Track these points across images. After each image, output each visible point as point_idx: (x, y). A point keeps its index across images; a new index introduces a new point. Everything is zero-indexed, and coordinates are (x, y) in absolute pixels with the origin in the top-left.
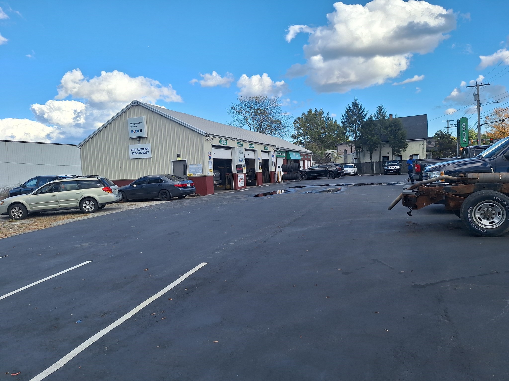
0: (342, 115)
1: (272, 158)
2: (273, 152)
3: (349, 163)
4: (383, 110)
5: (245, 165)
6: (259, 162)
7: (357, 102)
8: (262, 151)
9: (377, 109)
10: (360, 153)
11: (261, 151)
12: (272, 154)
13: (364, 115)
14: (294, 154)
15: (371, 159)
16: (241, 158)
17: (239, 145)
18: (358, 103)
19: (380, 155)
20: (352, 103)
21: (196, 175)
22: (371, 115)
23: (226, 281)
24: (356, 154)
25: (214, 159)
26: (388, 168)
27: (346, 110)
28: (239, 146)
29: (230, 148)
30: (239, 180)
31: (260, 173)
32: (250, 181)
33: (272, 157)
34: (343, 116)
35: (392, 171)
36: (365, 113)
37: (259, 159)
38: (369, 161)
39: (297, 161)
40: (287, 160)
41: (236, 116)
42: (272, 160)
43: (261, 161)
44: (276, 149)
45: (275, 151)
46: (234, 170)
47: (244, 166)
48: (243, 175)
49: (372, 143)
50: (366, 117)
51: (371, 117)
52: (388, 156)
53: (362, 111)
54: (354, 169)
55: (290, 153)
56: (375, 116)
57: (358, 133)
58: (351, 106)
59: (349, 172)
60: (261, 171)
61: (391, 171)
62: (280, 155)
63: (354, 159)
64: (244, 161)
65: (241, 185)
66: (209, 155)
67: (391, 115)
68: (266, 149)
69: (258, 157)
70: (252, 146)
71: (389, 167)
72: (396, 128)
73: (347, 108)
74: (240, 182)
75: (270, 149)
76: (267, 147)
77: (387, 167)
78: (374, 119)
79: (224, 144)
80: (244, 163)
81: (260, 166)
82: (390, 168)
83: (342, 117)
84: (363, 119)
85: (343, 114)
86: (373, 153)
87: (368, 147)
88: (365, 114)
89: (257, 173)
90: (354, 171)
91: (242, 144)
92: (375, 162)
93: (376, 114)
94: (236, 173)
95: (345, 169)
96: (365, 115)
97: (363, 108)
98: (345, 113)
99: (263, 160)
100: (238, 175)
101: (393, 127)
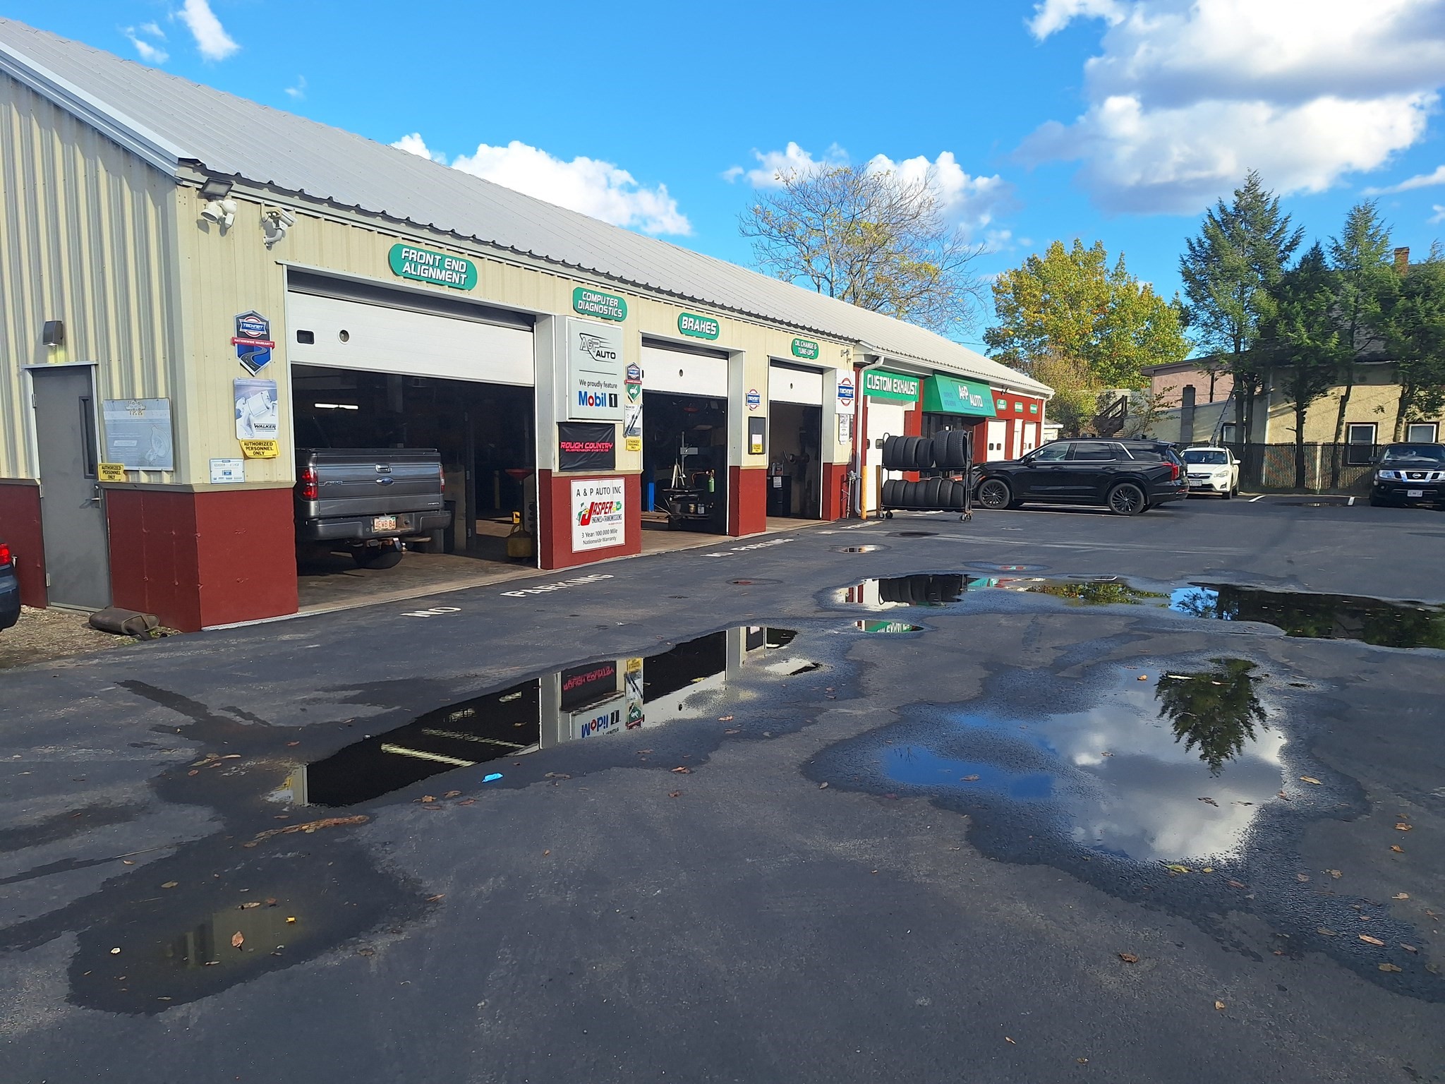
0: (1189, 241)
1: (838, 402)
2: (845, 373)
3: (1206, 444)
4: (1375, 223)
5: (639, 424)
6: (746, 413)
7: (1260, 192)
8: (775, 362)
9: (1347, 218)
10: (1251, 403)
11: (767, 361)
12: (839, 381)
13: (1282, 247)
14: (963, 390)
15: (1299, 431)
16: (598, 384)
17: (596, 308)
18: (1263, 195)
19: (1341, 414)
20: (1237, 193)
21: (144, 479)
22: (1317, 245)
24: (1233, 407)
26: (1398, 475)
27: (1208, 221)
28: (596, 314)
30: (576, 509)
31: (753, 472)
33: (840, 395)
34: (1192, 248)
35: (1419, 493)
36: (1288, 237)
37: (752, 399)
38: (1291, 438)
39: (977, 423)
40: (928, 415)
42: (837, 414)
43: (763, 411)
44: (862, 360)
45: (858, 366)
46: (547, 454)
47: (629, 431)
48: (620, 483)
49: (1313, 363)
50: (1291, 254)
51: (1316, 254)
52: (1376, 424)
53: (1277, 227)
54: (1228, 467)
55: (942, 383)
56: (1337, 249)
57: (1254, 317)
58: (1230, 209)
59: (1205, 482)
60: (762, 462)
61: (1411, 493)
62: (888, 387)
63: (1224, 424)
64: (636, 407)
65: (595, 538)
67: (1403, 252)
68: (804, 351)
69: (746, 391)
70: (705, 327)
71: (1403, 473)
72: (1429, 304)
73: (1211, 216)
74: (585, 521)
75: (828, 354)
76: (809, 345)
77: (1392, 474)
78: (1329, 261)
80: (629, 413)
81: (757, 439)
82: (1410, 475)
83: (1189, 252)
84: (1280, 261)
85: (1194, 241)
86: (1307, 406)
87: (1292, 380)
88: (1287, 242)
89: (736, 469)
90: (1227, 480)
92: (1324, 445)
93: (1341, 242)
94: (555, 469)
95: (1193, 468)
96: (1291, 247)
97: (1282, 215)
98: (1202, 236)
99: (775, 407)
100: (576, 486)
101: (1419, 300)
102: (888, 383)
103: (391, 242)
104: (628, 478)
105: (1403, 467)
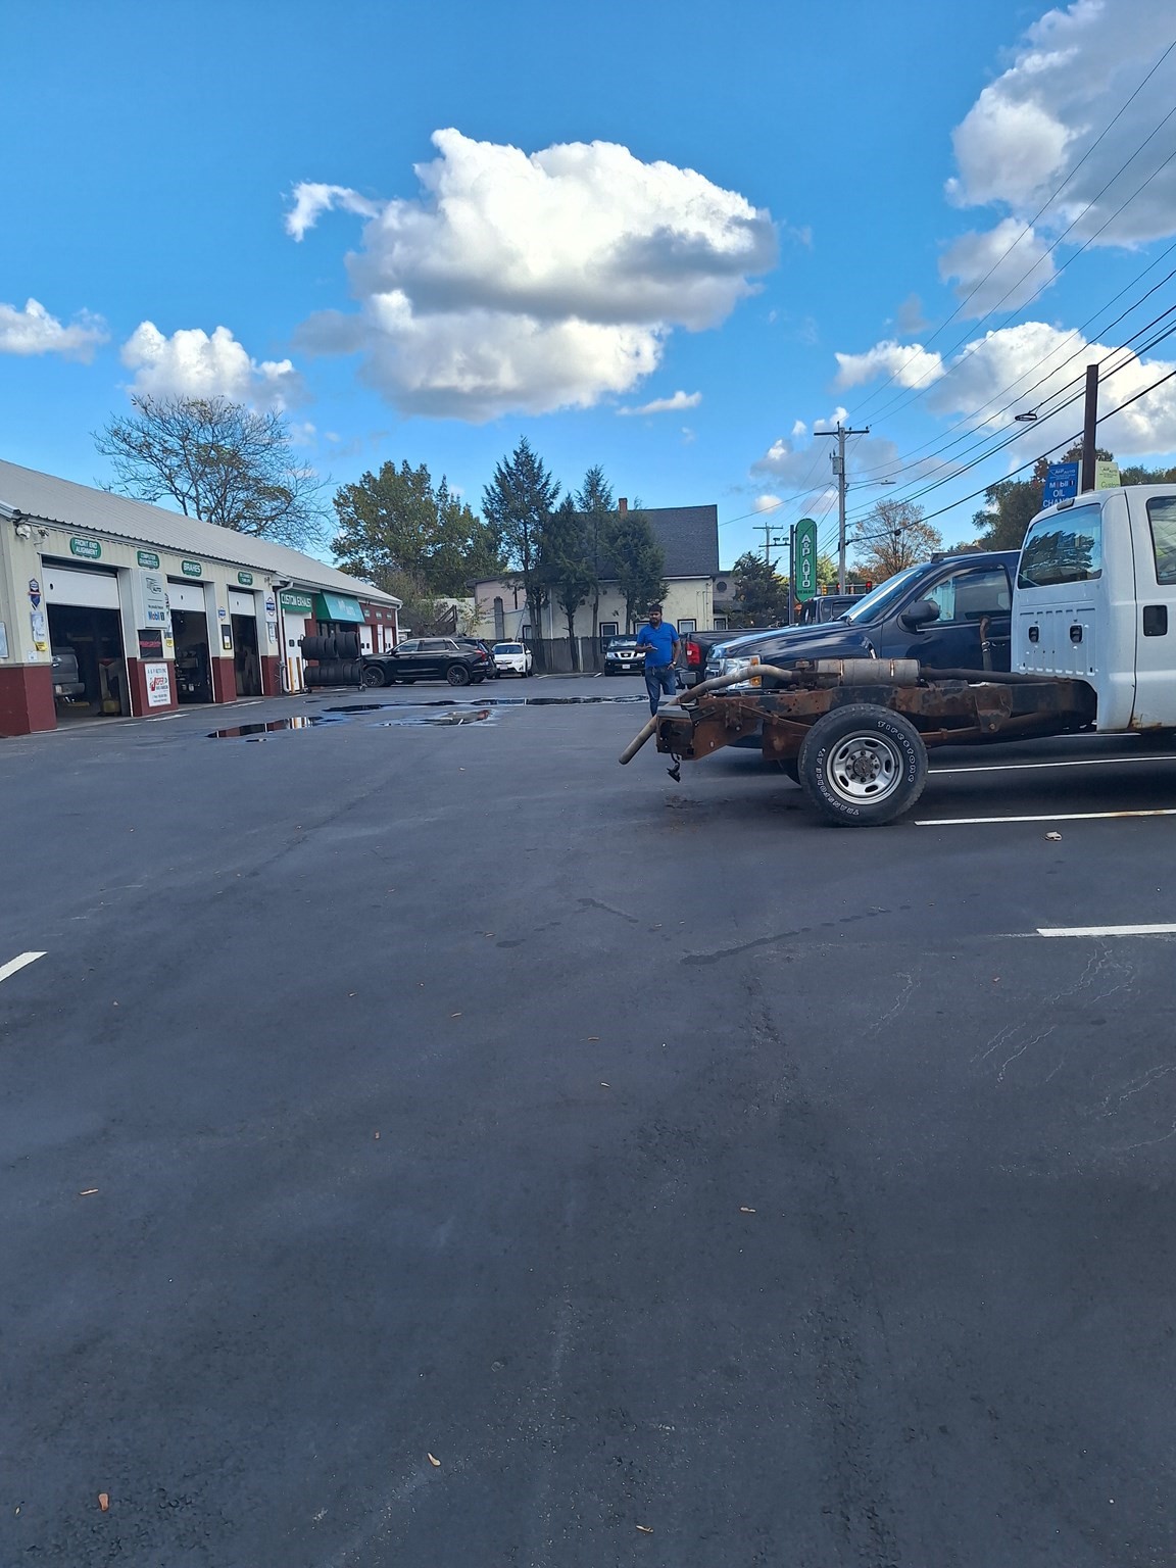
0: (485, 487)
1: (267, 613)
2: (268, 594)
3: (510, 640)
4: (602, 482)
5: (171, 631)
6: (220, 623)
7: (530, 453)
8: (232, 589)
9: (586, 478)
10: (539, 610)
11: (226, 588)
12: (266, 599)
13: (548, 496)
14: (341, 603)
15: (571, 628)
16: (155, 607)
17: (147, 562)
18: (532, 456)
19: (595, 618)
20: (515, 453)
22: (569, 496)
23: (116, 1004)
24: (528, 613)
25: (52, 609)
26: (616, 655)
27: (498, 474)
28: (146, 566)
29: (113, 571)
30: (149, 681)
31: (226, 660)
32: (192, 688)
33: (268, 609)
34: (489, 494)
35: (628, 666)
36: (551, 488)
37: (222, 613)
38: (566, 634)
39: (351, 627)
40: (320, 622)
41: (132, 462)
42: (266, 620)
43: (227, 621)
44: (279, 584)
45: (275, 589)
46: (132, 648)
47: (167, 635)
48: (165, 666)
49: (573, 581)
50: (554, 501)
51: (570, 503)
52: (617, 622)
53: (544, 481)
54: (522, 656)
55: (328, 599)
56: (581, 499)
57: (534, 547)
58: (512, 465)
59: (510, 666)
60: (230, 654)
61: (625, 666)
62: (294, 603)
63: (523, 626)
64: (168, 618)
65: (158, 699)
66: (32, 590)
67: (623, 501)
68: (245, 580)
69: (218, 608)
70: (195, 568)
71: (619, 653)
72: (636, 541)
73: (500, 469)
74: (153, 689)
75: (258, 582)
76: (247, 576)
77: (613, 654)
78: (577, 508)
79: (87, 556)
80: (166, 624)
81: (227, 639)
82: (622, 655)
84: (547, 505)
85: (489, 488)
86: (574, 611)
87: (563, 593)
88: (551, 490)
89: (216, 659)
90: (523, 663)
91: (157, 559)
92: (582, 639)
93: (583, 495)
94: (139, 657)
95: (498, 658)
96: (553, 496)
97: (545, 472)
98: (494, 484)
99: (233, 616)
100: (148, 667)
101: (630, 538)
102: (295, 601)
103: (71, 537)
104: (168, 662)
105: (619, 650)
